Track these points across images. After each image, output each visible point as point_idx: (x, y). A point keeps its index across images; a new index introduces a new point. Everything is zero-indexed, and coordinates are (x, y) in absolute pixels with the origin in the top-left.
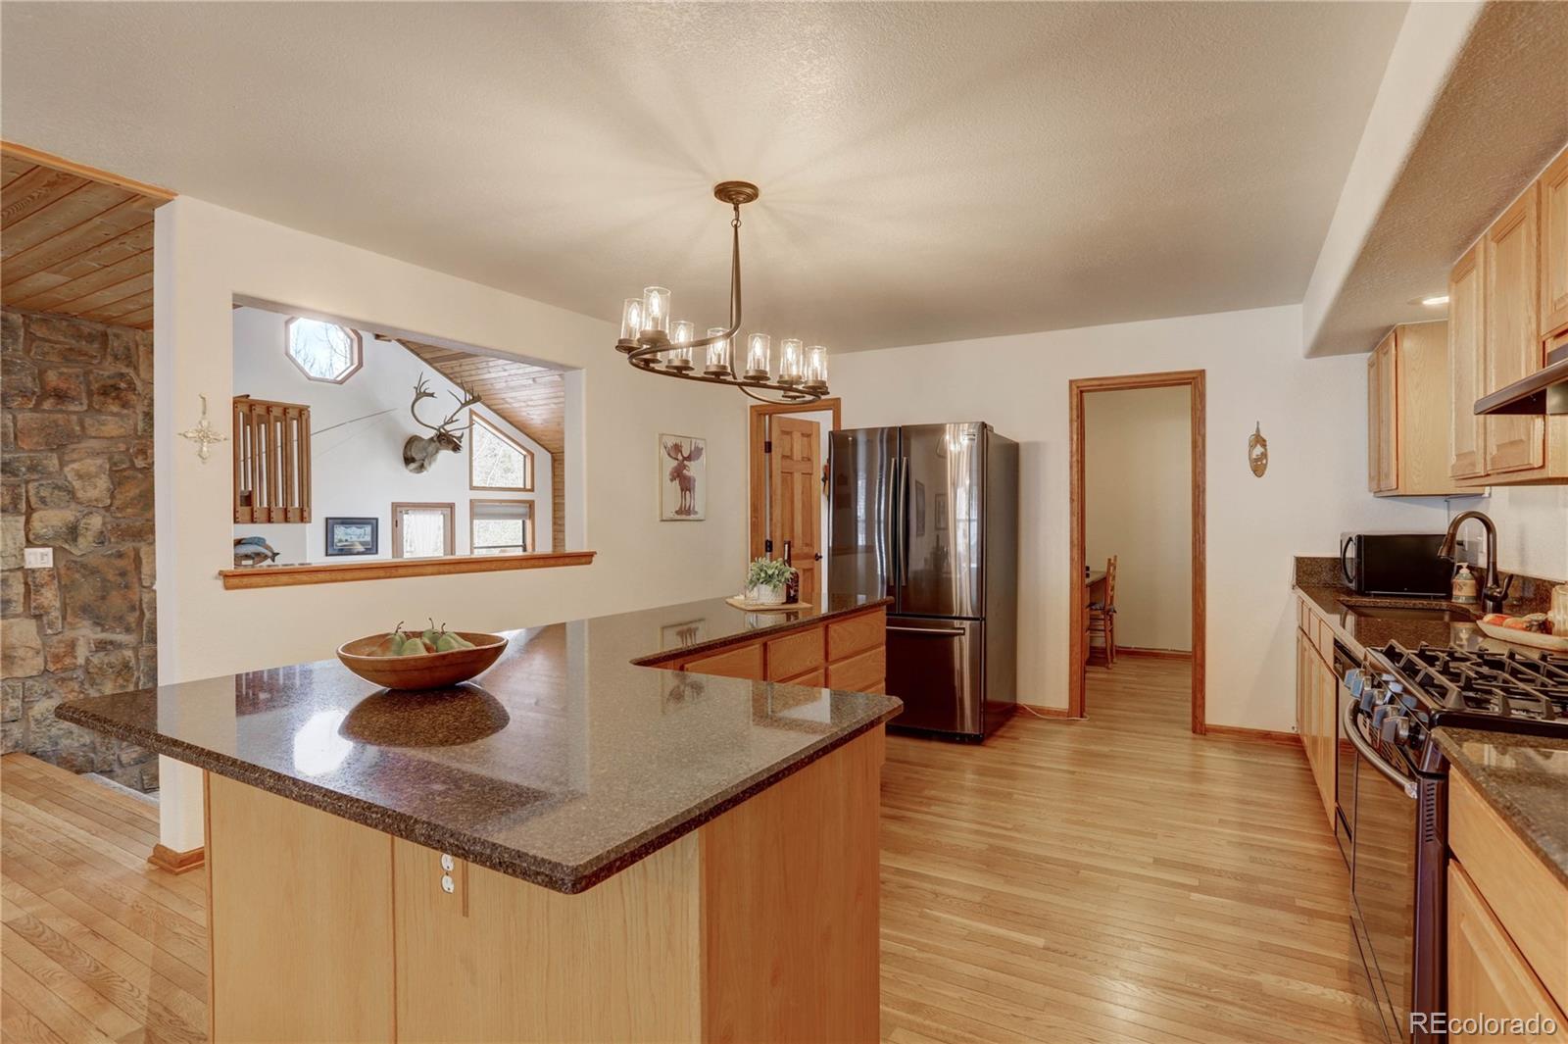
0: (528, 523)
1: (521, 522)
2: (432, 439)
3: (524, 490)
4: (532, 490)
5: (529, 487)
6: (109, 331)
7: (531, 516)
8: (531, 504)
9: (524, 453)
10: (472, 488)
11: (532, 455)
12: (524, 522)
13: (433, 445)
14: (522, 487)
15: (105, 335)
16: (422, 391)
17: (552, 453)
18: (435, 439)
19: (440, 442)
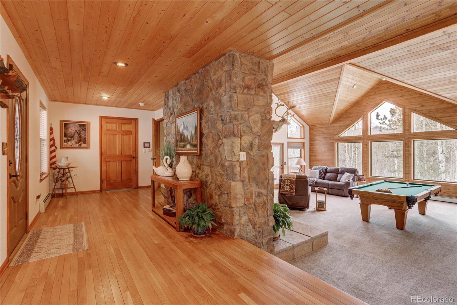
0: (302, 150)
1: (300, 149)
2: (280, 121)
3: (301, 138)
4: (304, 139)
5: (303, 137)
6: (261, 61)
7: (303, 147)
8: (303, 143)
9: (301, 126)
10: (288, 138)
11: (304, 127)
12: (301, 149)
13: (281, 123)
14: (300, 137)
15: (259, 63)
16: (280, 104)
17: (309, 126)
18: (282, 121)
19: (283, 122)
